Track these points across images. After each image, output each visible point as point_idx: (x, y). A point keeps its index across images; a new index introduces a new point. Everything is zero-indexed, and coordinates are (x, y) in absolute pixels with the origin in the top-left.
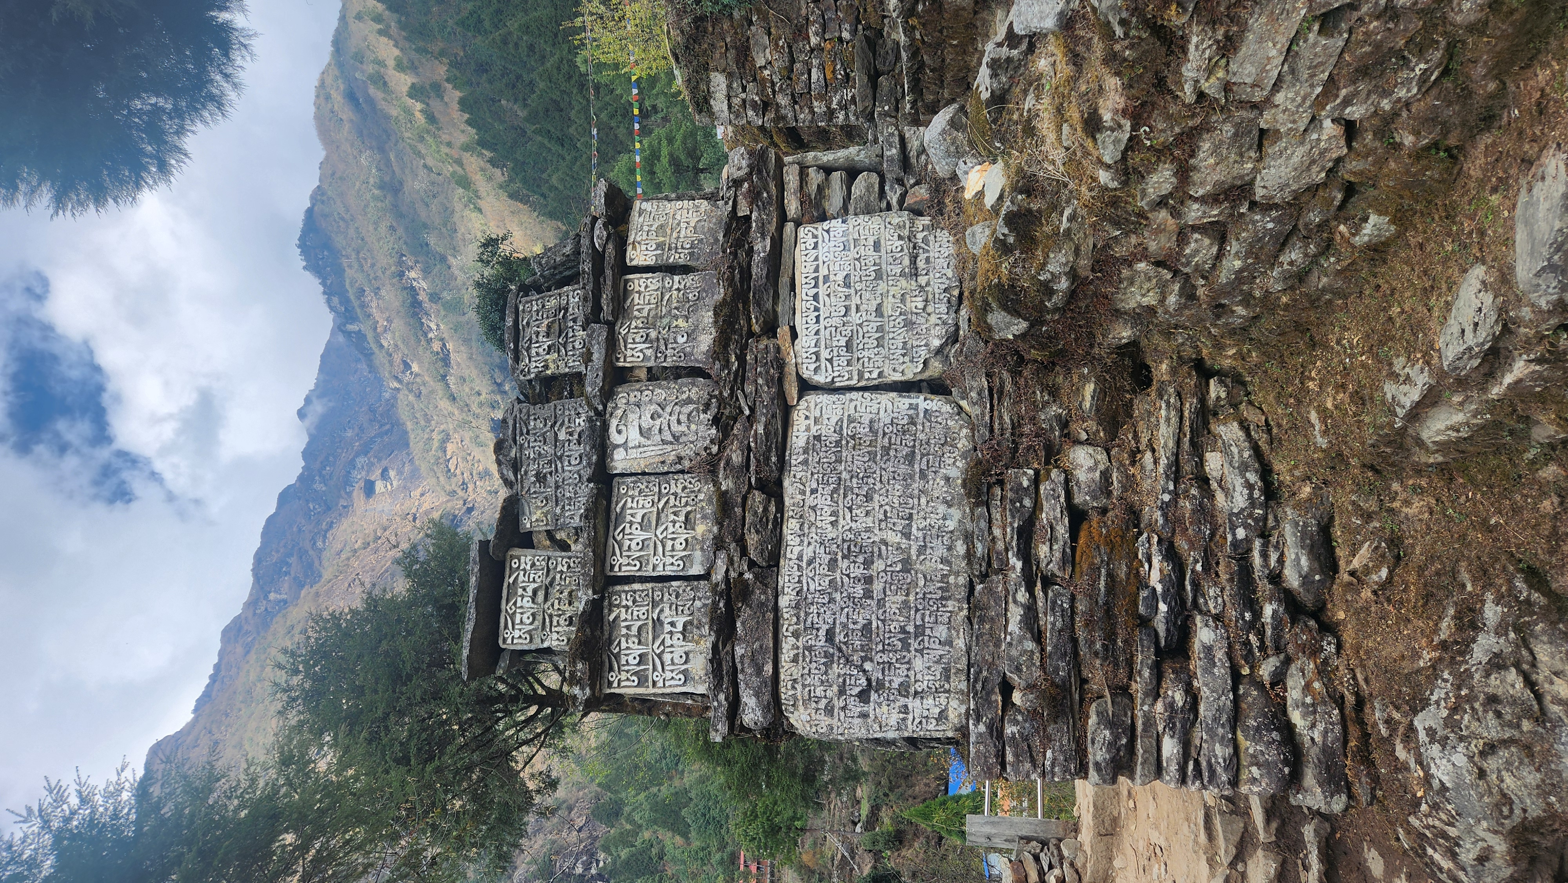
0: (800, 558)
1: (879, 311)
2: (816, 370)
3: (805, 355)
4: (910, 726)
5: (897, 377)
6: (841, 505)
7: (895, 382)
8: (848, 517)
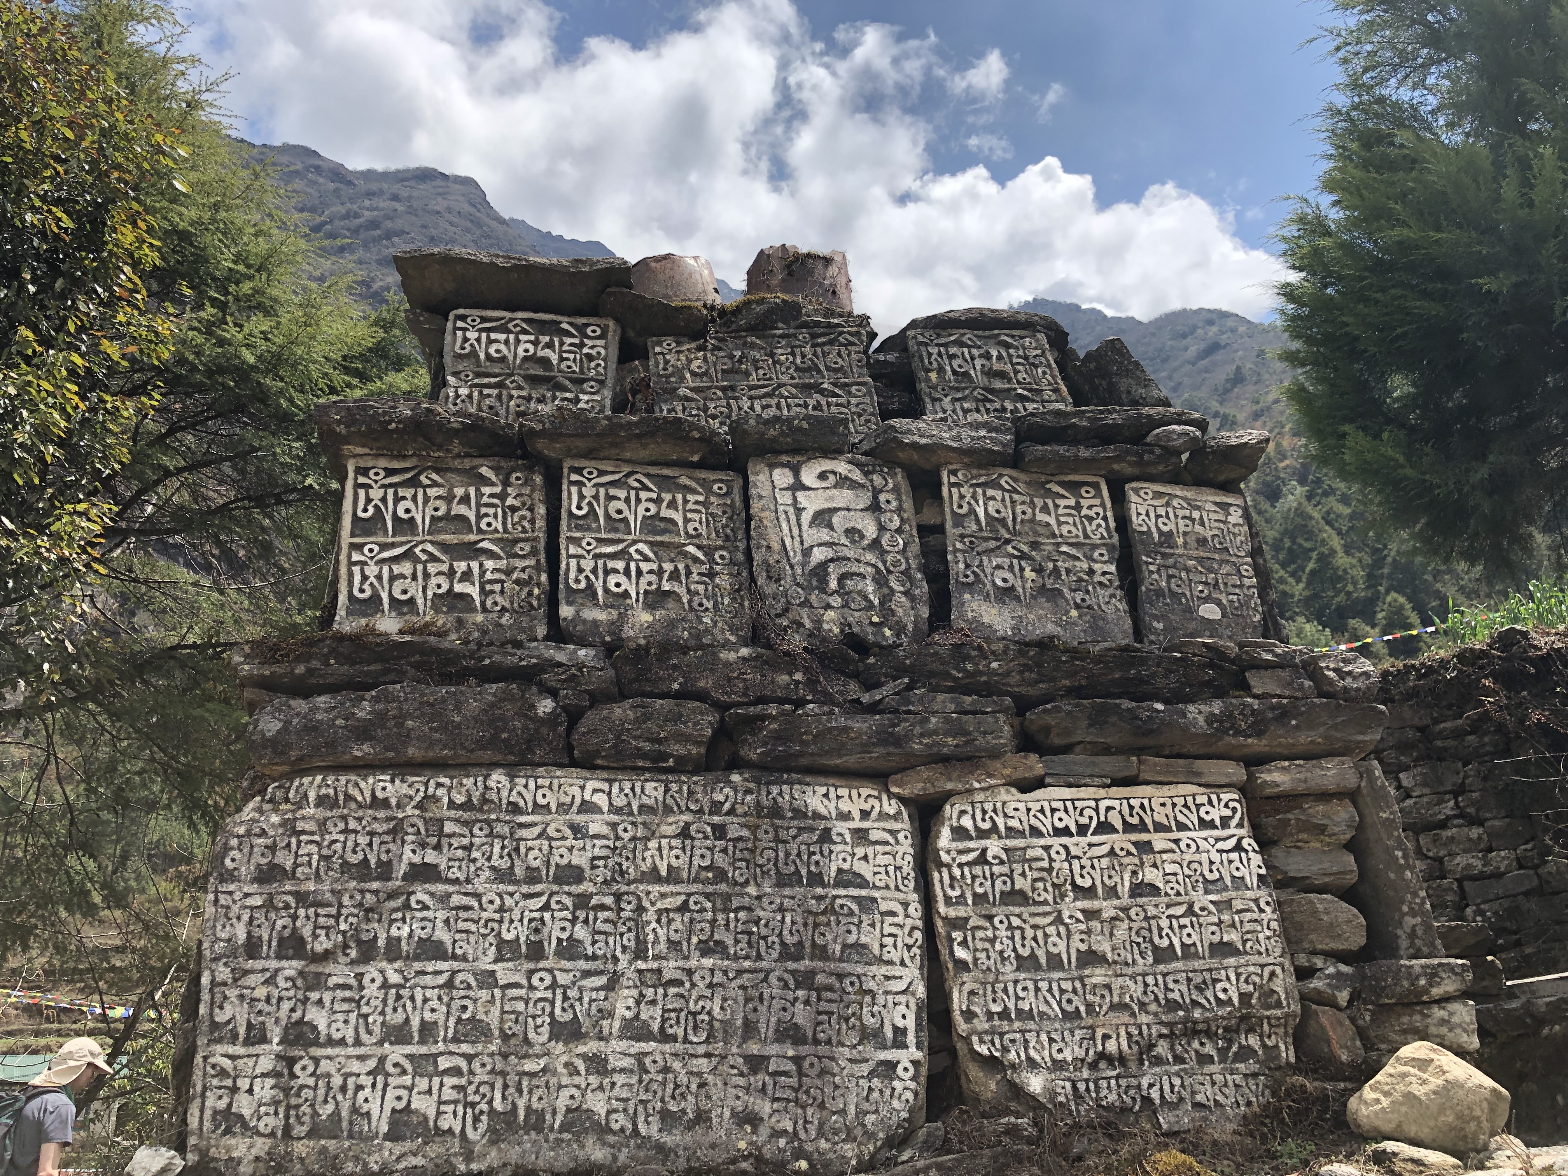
0: (587, 807)
1: (1091, 958)
2: (960, 833)
3: (989, 807)
4: (219, 1049)
5: (958, 1001)
6: (693, 888)
7: (947, 997)
8: (667, 903)
